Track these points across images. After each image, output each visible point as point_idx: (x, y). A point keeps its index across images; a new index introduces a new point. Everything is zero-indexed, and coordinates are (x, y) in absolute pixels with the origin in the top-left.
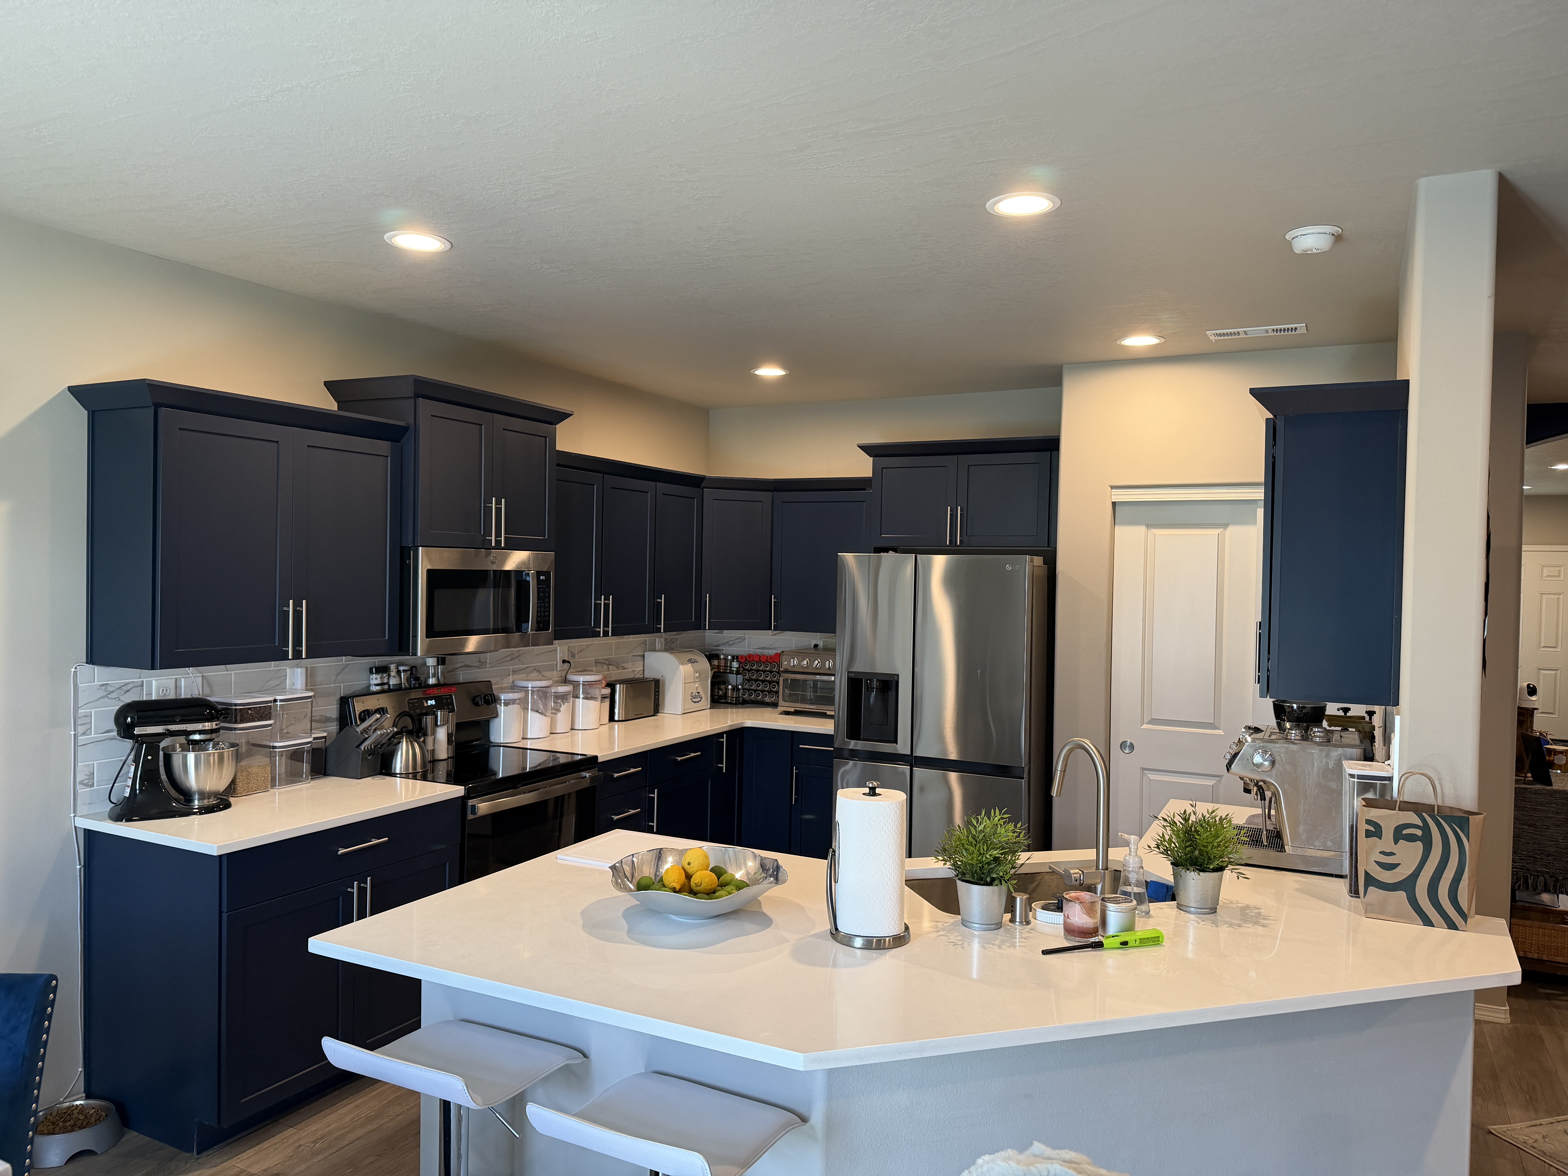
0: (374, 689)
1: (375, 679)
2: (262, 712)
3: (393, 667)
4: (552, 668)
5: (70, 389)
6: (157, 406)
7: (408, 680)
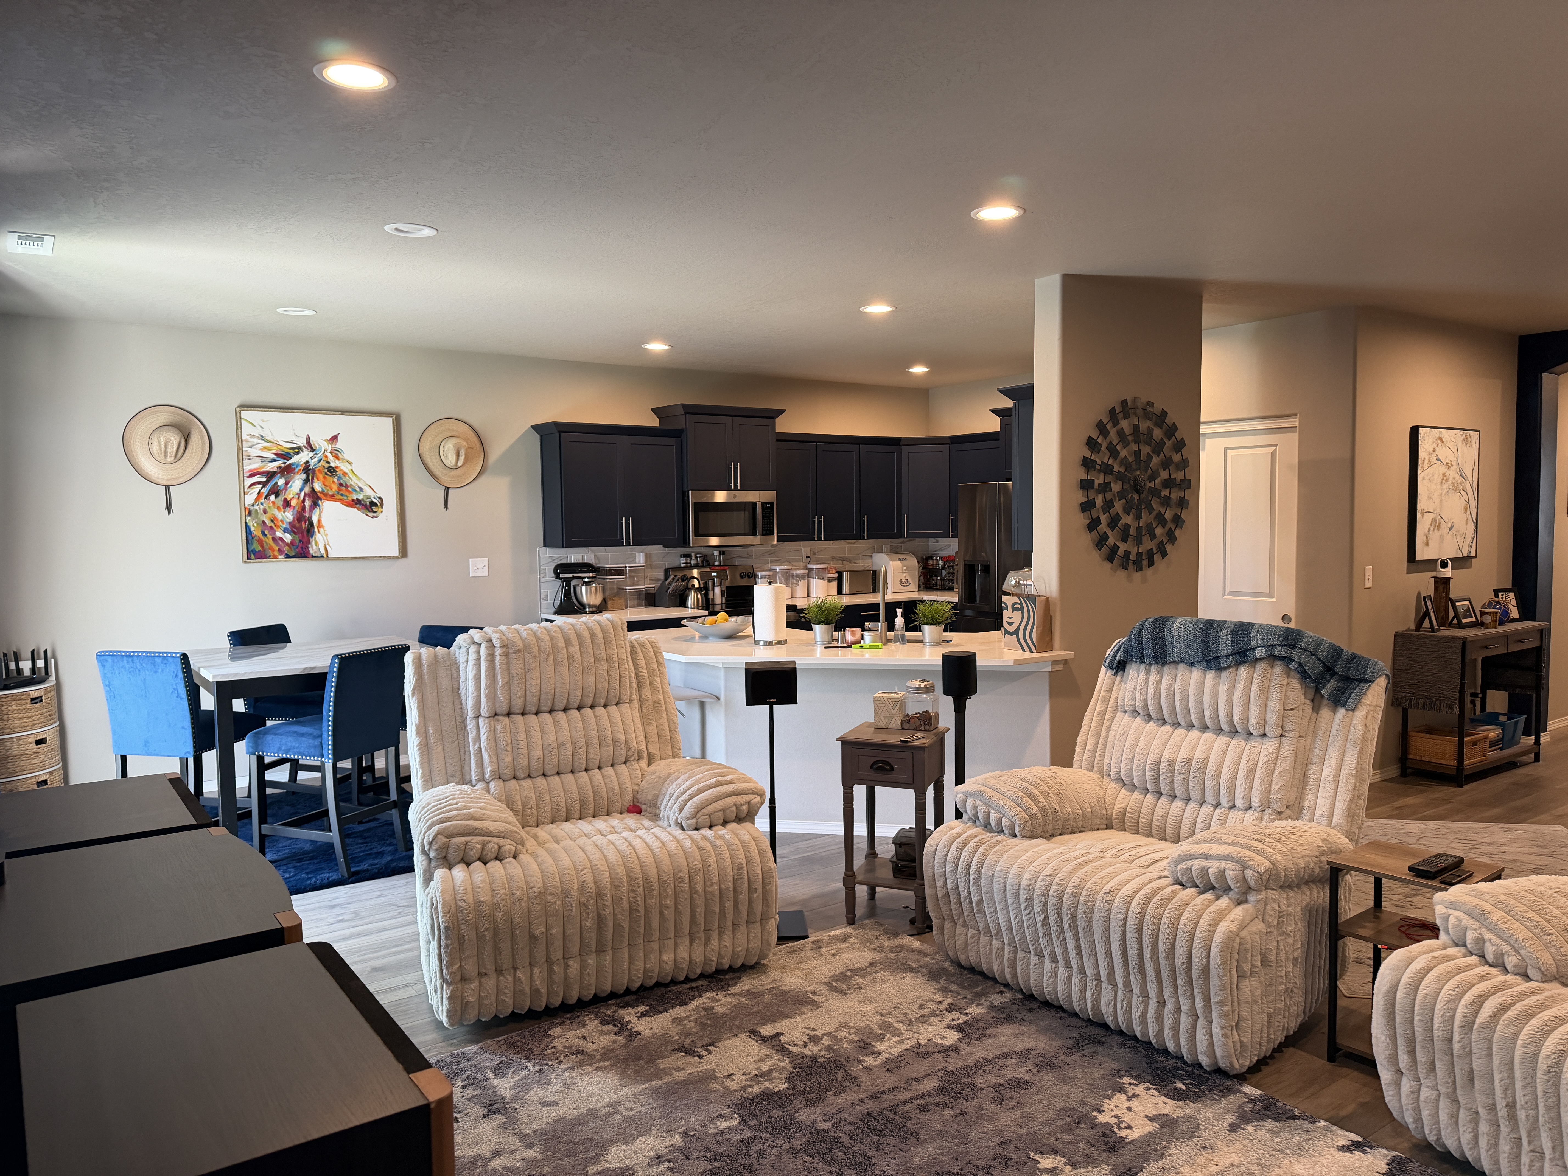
0: (683, 565)
1: (683, 560)
2: (620, 572)
3: (693, 555)
4: (800, 561)
5: (533, 427)
6: (560, 432)
7: (702, 562)
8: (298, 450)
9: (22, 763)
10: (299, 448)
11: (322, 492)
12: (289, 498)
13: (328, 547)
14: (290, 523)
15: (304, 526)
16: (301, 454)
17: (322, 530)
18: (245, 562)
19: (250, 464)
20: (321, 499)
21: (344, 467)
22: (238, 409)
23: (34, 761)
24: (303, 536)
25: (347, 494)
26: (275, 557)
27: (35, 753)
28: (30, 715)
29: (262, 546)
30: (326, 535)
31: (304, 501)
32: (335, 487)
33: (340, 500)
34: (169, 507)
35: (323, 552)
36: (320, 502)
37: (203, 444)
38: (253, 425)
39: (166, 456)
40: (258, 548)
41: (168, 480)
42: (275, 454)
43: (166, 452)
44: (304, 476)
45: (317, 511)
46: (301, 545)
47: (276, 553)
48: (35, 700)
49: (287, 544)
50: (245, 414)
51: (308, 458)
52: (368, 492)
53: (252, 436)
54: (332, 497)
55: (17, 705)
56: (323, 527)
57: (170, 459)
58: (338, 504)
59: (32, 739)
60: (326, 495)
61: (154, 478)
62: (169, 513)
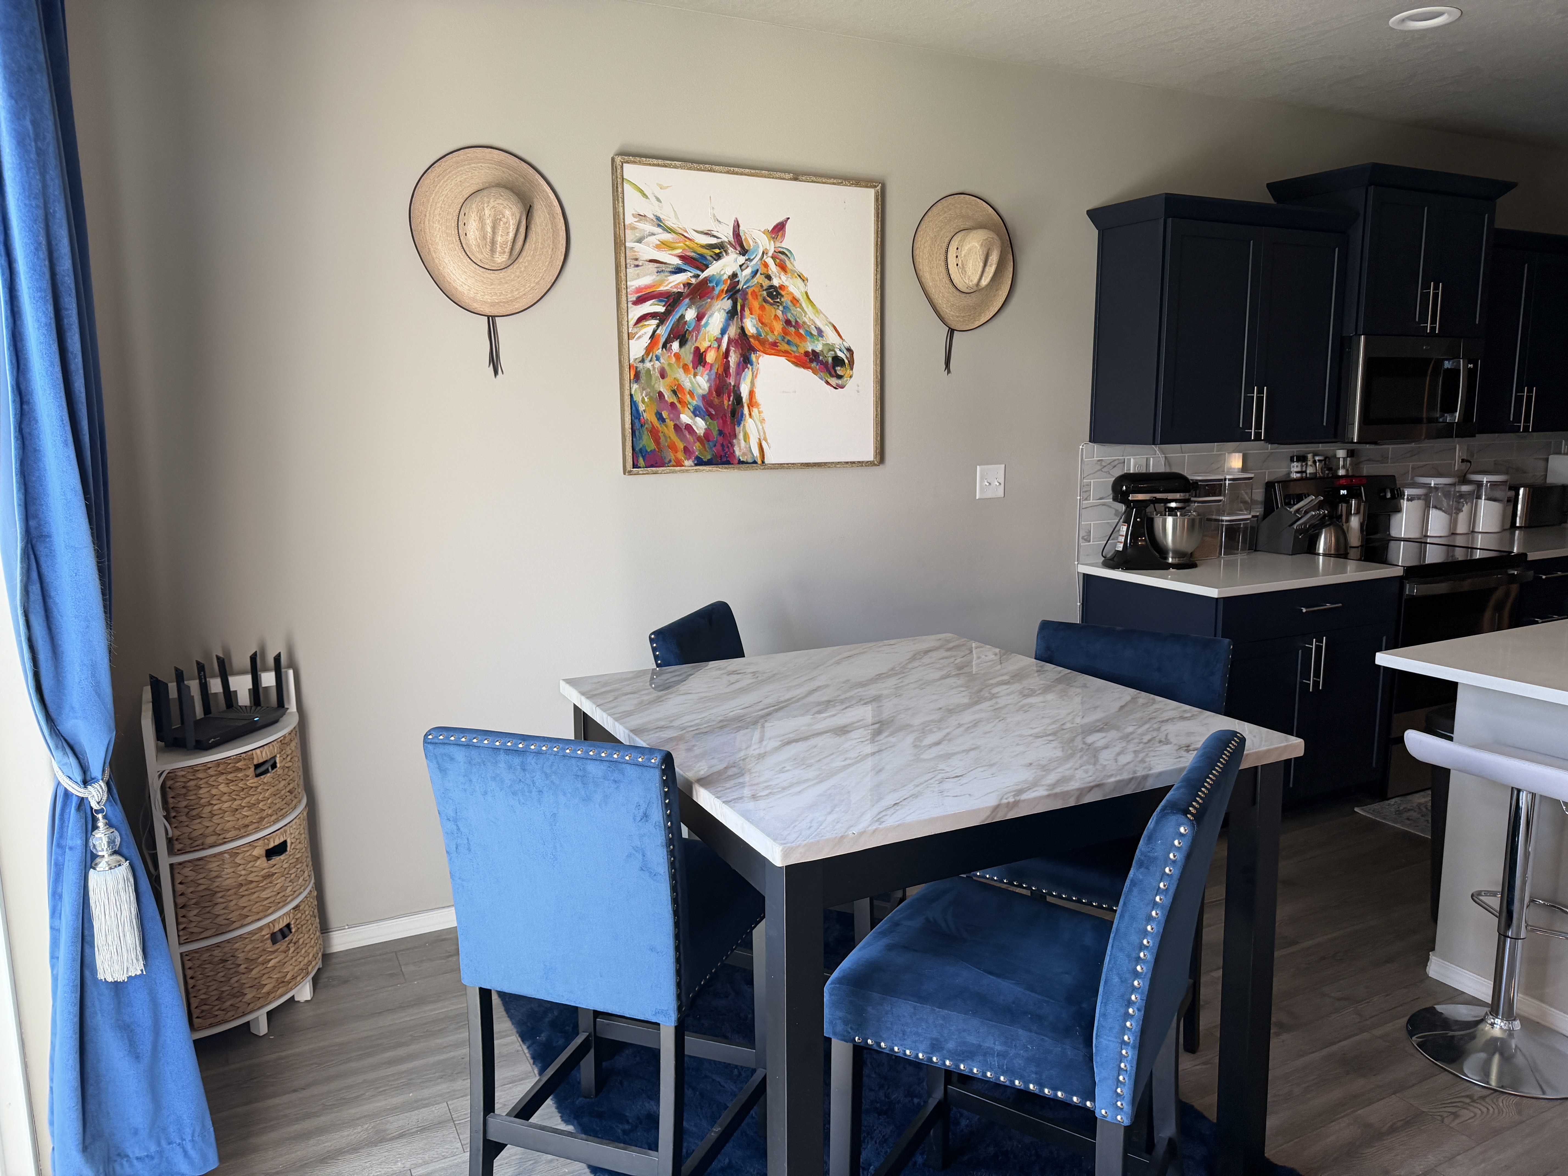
0: (1295, 476)
1: (1296, 467)
2: (1215, 489)
3: (1310, 456)
4: (1450, 467)
5: (1091, 210)
7: (1322, 470)
8: (718, 250)
9: (243, 902)
10: (721, 246)
11: (757, 337)
12: (703, 346)
13: (764, 444)
14: (704, 397)
15: (727, 402)
16: (725, 260)
17: (755, 411)
18: (630, 473)
19: (638, 276)
20: (754, 350)
21: (794, 287)
22: (618, 159)
23: (264, 895)
24: (725, 422)
25: (796, 340)
26: (679, 464)
27: (265, 877)
28: (253, 800)
29: (657, 441)
30: (763, 421)
31: (727, 354)
32: (778, 327)
33: (786, 354)
34: (494, 361)
35: (756, 452)
36: (753, 357)
37: (555, 231)
38: (644, 195)
39: (493, 251)
40: (651, 446)
41: (493, 304)
42: (682, 257)
43: (493, 242)
44: (728, 304)
45: (748, 374)
46: (721, 439)
47: (681, 455)
48: (263, 768)
49: (699, 439)
50: (631, 171)
51: (735, 268)
52: (831, 337)
53: (641, 217)
54: (773, 348)
55: (229, 782)
56: (756, 405)
57: (501, 259)
58: (782, 360)
59: (259, 851)
60: (763, 342)
61: (466, 301)
62: (496, 373)
